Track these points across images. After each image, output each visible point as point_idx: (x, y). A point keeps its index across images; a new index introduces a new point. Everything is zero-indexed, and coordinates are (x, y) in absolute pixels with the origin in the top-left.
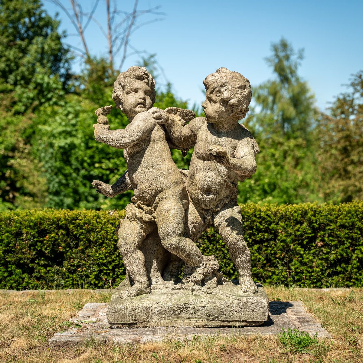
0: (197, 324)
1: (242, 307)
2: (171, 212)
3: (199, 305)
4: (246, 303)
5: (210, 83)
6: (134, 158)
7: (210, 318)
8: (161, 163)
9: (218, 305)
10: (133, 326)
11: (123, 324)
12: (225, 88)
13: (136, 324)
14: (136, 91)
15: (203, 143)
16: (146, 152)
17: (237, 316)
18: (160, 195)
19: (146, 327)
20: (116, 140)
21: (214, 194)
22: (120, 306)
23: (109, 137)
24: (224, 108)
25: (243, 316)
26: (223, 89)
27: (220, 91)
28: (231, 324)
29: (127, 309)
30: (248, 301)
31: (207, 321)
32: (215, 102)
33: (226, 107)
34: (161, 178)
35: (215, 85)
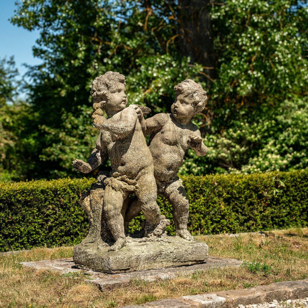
0: (167, 266)
1: (194, 250)
2: (153, 183)
3: (169, 251)
4: (196, 248)
5: (185, 90)
6: (124, 142)
7: (175, 260)
8: (144, 147)
9: (181, 250)
10: (127, 271)
11: (121, 270)
12: (196, 94)
13: (129, 269)
14: (119, 91)
15: (171, 132)
16: (133, 138)
17: (190, 257)
18: (143, 171)
19: (135, 271)
20: (122, 129)
21: (173, 170)
22: (120, 257)
23: (115, 126)
24: (193, 108)
25: (194, 257)
26: (195, 95)
27: (192, 96)
28: (186, 263)
29: (125, 258)
30: (198, 246)
31: (172, 263)
32: (187, 103)
33: (194, 108)
34: (144, 158)
35: (190, 91)
